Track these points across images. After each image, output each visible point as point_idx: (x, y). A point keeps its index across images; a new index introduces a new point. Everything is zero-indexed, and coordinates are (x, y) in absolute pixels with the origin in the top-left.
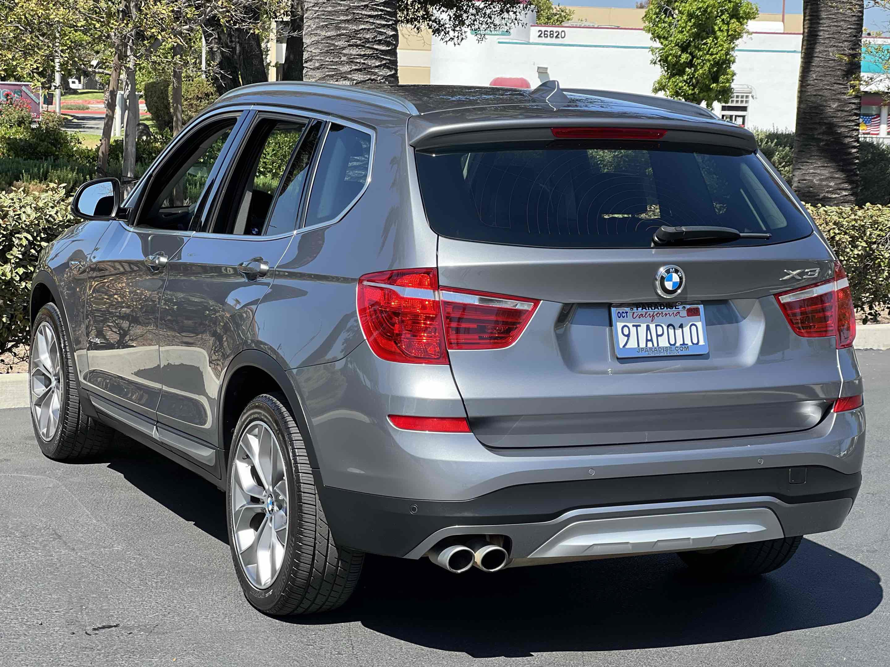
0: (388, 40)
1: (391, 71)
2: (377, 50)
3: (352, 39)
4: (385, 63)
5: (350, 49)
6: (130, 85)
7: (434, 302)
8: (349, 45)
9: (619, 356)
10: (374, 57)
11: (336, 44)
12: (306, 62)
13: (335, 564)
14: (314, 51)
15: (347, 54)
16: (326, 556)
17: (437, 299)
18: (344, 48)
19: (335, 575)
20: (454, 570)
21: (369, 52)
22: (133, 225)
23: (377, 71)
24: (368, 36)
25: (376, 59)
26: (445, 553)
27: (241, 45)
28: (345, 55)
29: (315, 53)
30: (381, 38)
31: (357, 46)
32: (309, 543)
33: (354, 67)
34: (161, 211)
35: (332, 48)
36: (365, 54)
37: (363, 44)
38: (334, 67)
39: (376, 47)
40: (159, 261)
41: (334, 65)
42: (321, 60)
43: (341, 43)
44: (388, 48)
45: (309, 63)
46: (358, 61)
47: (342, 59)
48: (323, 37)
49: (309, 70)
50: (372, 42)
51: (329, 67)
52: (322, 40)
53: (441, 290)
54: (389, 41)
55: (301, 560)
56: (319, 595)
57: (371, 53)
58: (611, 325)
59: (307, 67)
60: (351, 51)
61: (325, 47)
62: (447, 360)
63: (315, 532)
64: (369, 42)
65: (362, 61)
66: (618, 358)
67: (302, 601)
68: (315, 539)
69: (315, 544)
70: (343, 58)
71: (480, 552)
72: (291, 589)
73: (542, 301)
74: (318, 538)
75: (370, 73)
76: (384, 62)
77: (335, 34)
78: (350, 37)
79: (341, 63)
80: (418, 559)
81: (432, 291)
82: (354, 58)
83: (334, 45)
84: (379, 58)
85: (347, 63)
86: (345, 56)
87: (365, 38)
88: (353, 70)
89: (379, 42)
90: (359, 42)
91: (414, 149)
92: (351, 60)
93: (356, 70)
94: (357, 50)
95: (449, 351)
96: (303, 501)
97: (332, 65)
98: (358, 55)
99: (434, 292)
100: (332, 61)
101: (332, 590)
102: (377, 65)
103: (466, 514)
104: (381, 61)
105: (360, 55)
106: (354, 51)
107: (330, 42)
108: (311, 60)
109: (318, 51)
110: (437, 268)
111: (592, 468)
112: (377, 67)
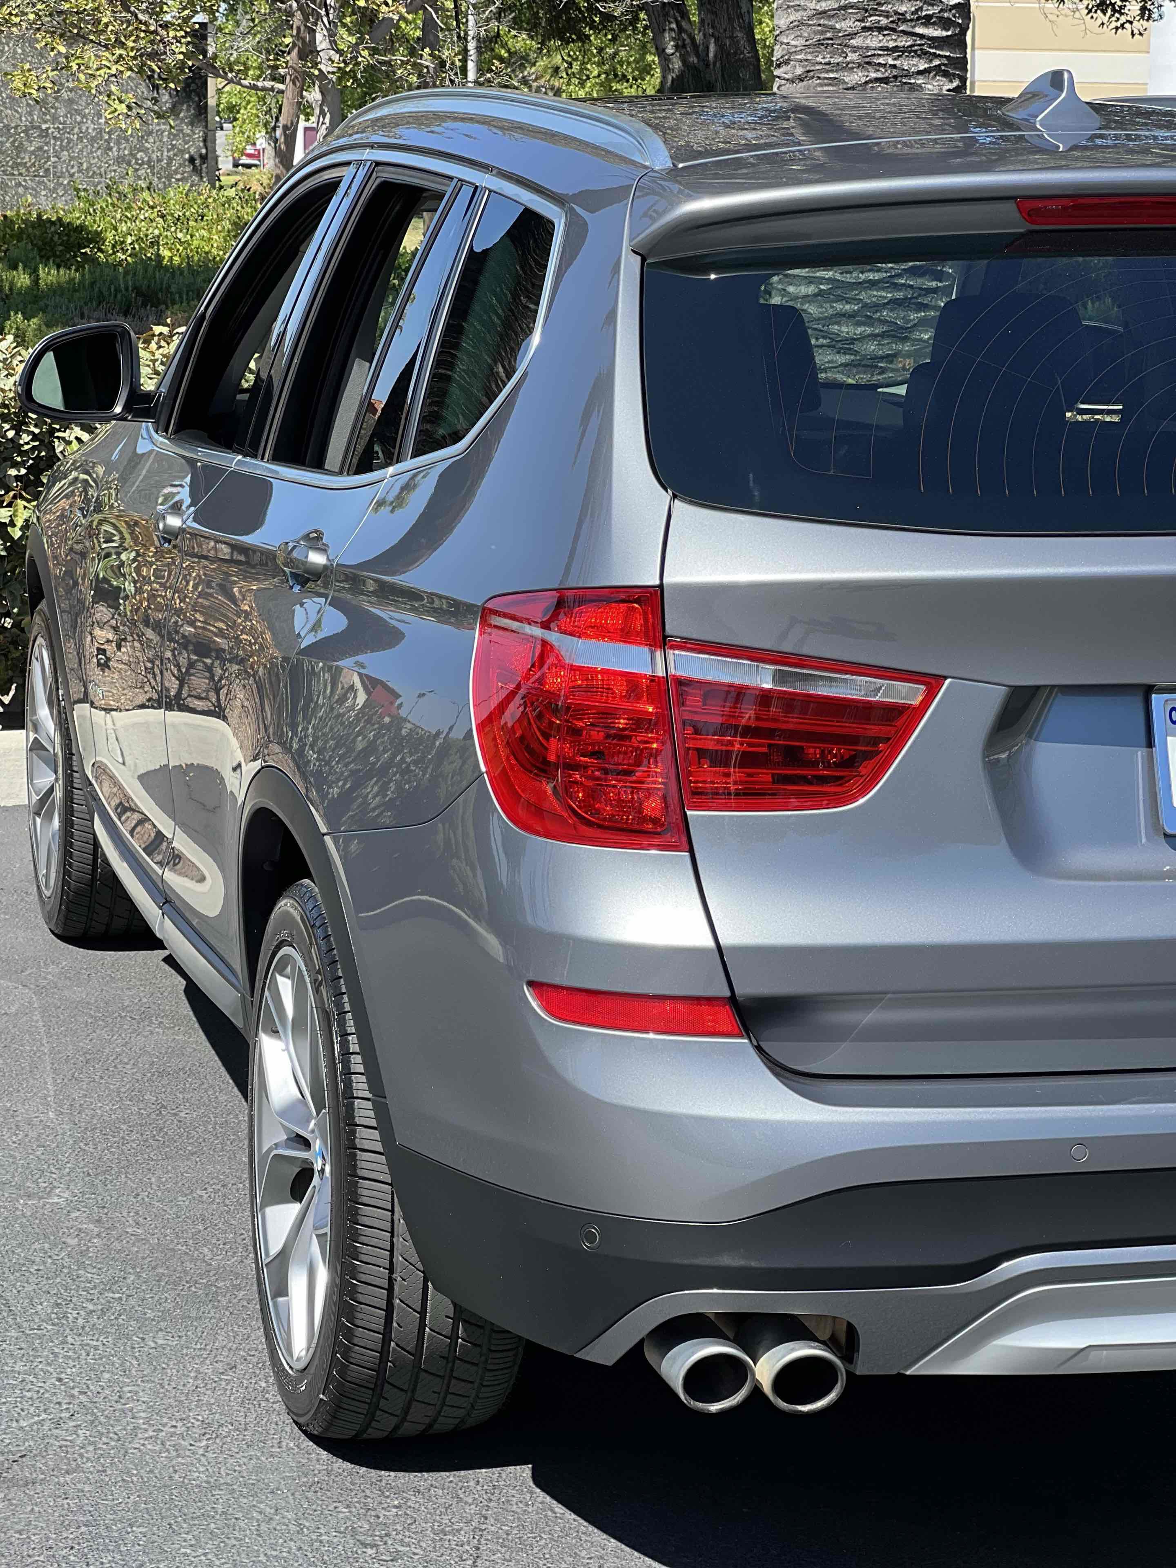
0: (946, 15)
1: (951, 81)
2: (922, 36)
3: (871, 16)
4: (939, 65)
5: (866, 37)
6: (328, 115)
7: (653, 679)
8: (864, 29)
9: (1169, 831)
10: (915, 51)
11: (838, 26)
12: (779, 66)
13: (447, 1331)
14: (793, 43)
15: (858, 48)
16: (423, 1312)
17: (661, 673)
18: (852, 35)
19: (449, 1357)
20: (700, 1405)
21: (904, 42)
22: (166, 431)
23: (919, 82)
24: (902, 9)
25: (919, 56)
26: (674, 1359)
27: (717, 40)
28: (855, 49)
29: (796, 46)
30: (931, 12)
31: (880, 29)
32: (377, 1282)
33: (873, 75)
34: (239, 397)
35: (829, 35)
36: (897, 46)
37: (894, 26)
38: (832, 75)
39: (920, 30)
40: (165, 525)
41: (832, 71)
42: (807, 60)
43: (847, 25)
44: (945, 33)
45: (784, 69)
46: (881, 60)
47: (848, 59)
48: (810, 13)
49: (783, 82)
50: (912, 20)
51: (823, 75)
52: (810, 18)
53: (672, 647)
54: (949, 19)
55: (358, 1322)
56: (414, 1404)
57: (909, 44)
58: (1150, 744)
59: (779, 77)
60: (868, 42)
61: (816, 33)
62: (684, 839)
63: (392, 1251)
64: (906, 21)
65: (891, 62)
66: (1166, 835)
67: (373, 1415)
68: (391, 1270)
69: (391, 1281)
70: (852, 57)
71: (769, 1358)
72: (339, 1387)
73: (948, 681)
74: (398, 1268)
75: (906, 87)
76: (936, 62)
77: (836, 6)
78: (866, 11)
79: (847, 67)
80: (610, 1363)
81: (646, 650)
82: (874, 55)
83: (833, 28)
84: (926, 53)
85: (859, 65)
86: (855, 52)
87: (896, 13)
88: (870, 81)
89: (927, 21)
90: (884, 21)
91: (643, 260)
92: (867, 60)
93: (877, 80)
94: (881, 37)
95: (689, 813)
96: (361, 1173)
97: (828, 71)
98: (881, 49)
99: (652, 653)
100: (829, 63)
101: (447, 1392)
102: (922, 68)
103: (728, 1260)
104: (931, 61)
105: (887, 49)
106: (874, 41)
107: (826, 22)
108: (787, 63)
109: (801, 41)
110: (661, 586)
111: (1081, 1142)
112: (920, 73)
